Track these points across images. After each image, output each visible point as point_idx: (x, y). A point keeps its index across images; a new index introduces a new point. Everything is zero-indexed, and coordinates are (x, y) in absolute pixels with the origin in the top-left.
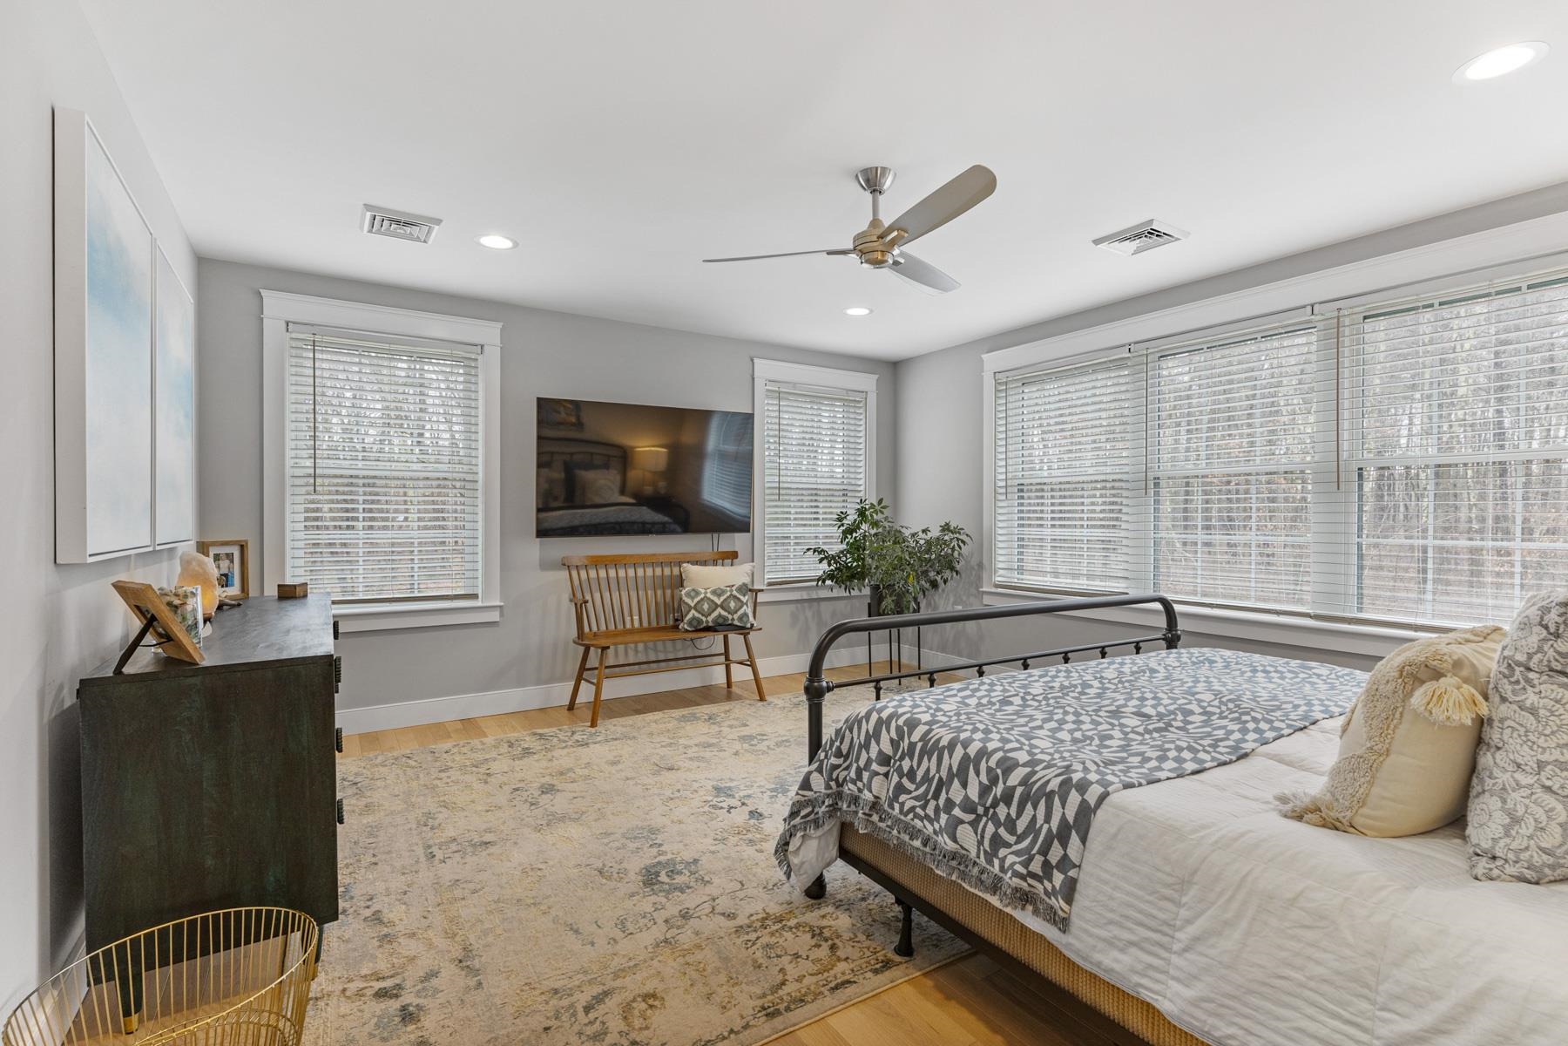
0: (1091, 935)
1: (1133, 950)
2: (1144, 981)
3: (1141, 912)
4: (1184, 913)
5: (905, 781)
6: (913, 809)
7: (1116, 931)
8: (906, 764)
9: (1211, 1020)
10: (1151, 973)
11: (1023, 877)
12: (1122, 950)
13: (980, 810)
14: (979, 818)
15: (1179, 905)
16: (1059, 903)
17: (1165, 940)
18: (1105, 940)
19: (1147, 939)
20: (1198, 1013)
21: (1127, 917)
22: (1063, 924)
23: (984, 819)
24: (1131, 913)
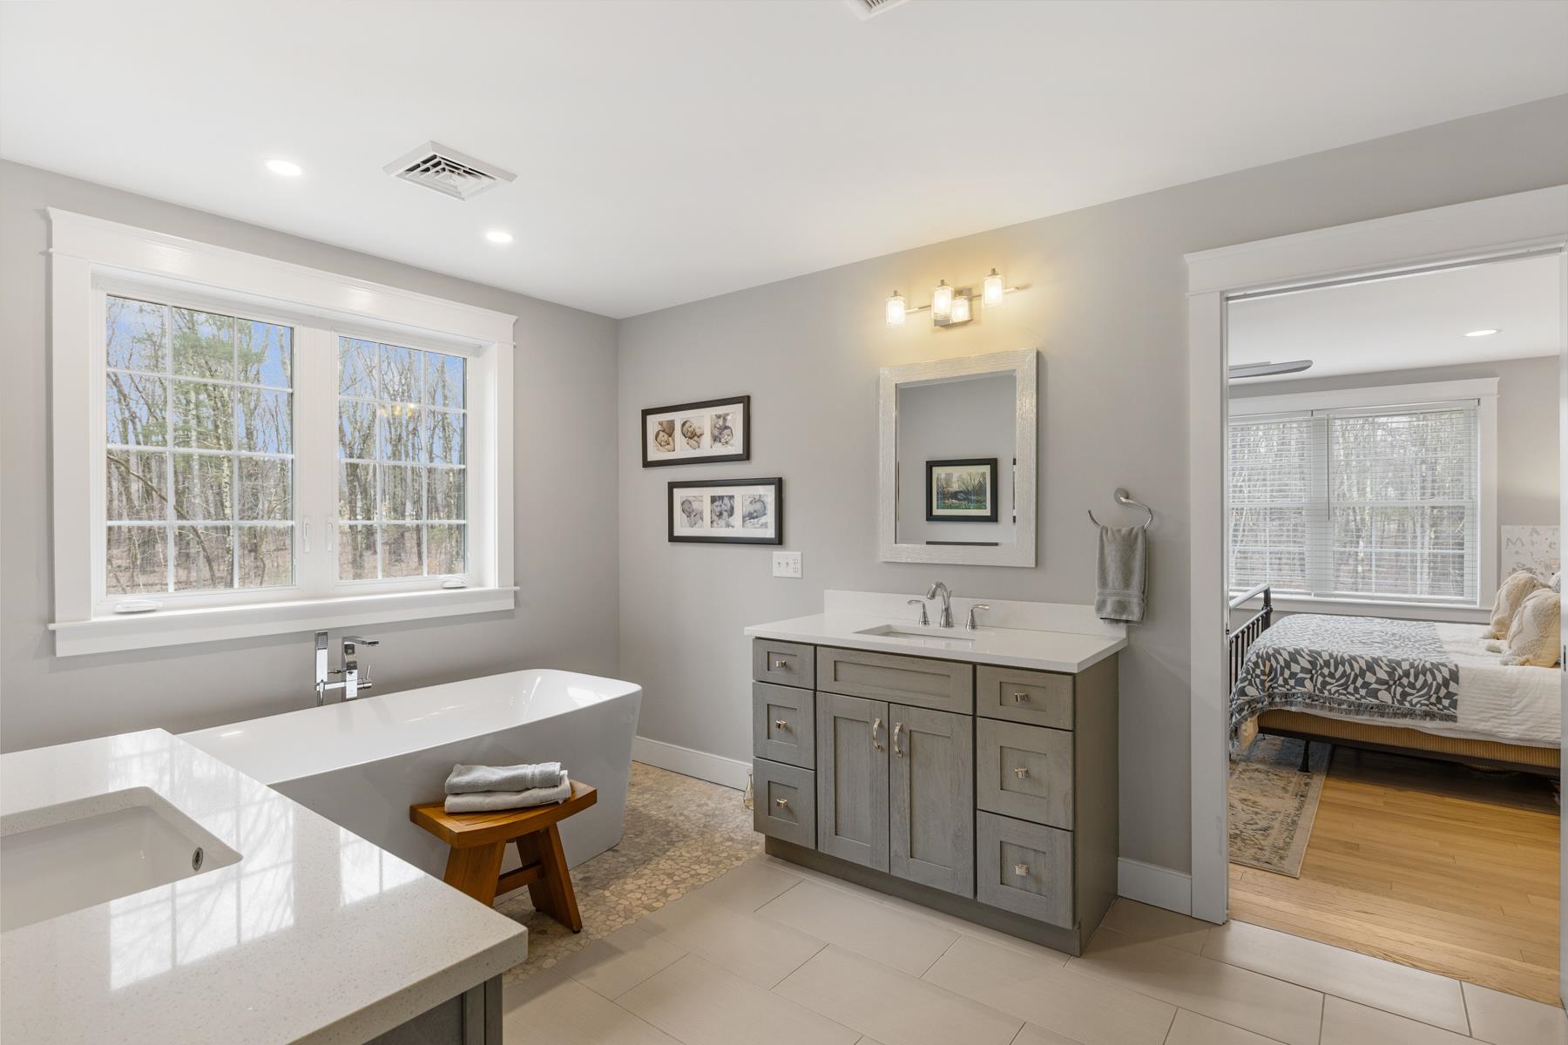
0: (1469, 719)
1: (1492, 720)
2: (1501, 730)
3: (1493, 704)
4: (1514, 700)
5: (1327, 679)
6: (1336, 692)
7: (1483, 715)
8: (1326, 671)
9: (1536, 734)
10: (1503, 726)
11: (1427, 705)
12: (1486, 721)
13: (1391, 682)
14: (1390, 686)
15: (1512, 698)
16: (1451, 712)
17: (1507, 712)
18: (1477, 720)
19: (1499, 714)
20: (1531, 733)
21: (1488, 708)
22: (1453, 718)
23: (1394, 687)
24: (1489, 706)
